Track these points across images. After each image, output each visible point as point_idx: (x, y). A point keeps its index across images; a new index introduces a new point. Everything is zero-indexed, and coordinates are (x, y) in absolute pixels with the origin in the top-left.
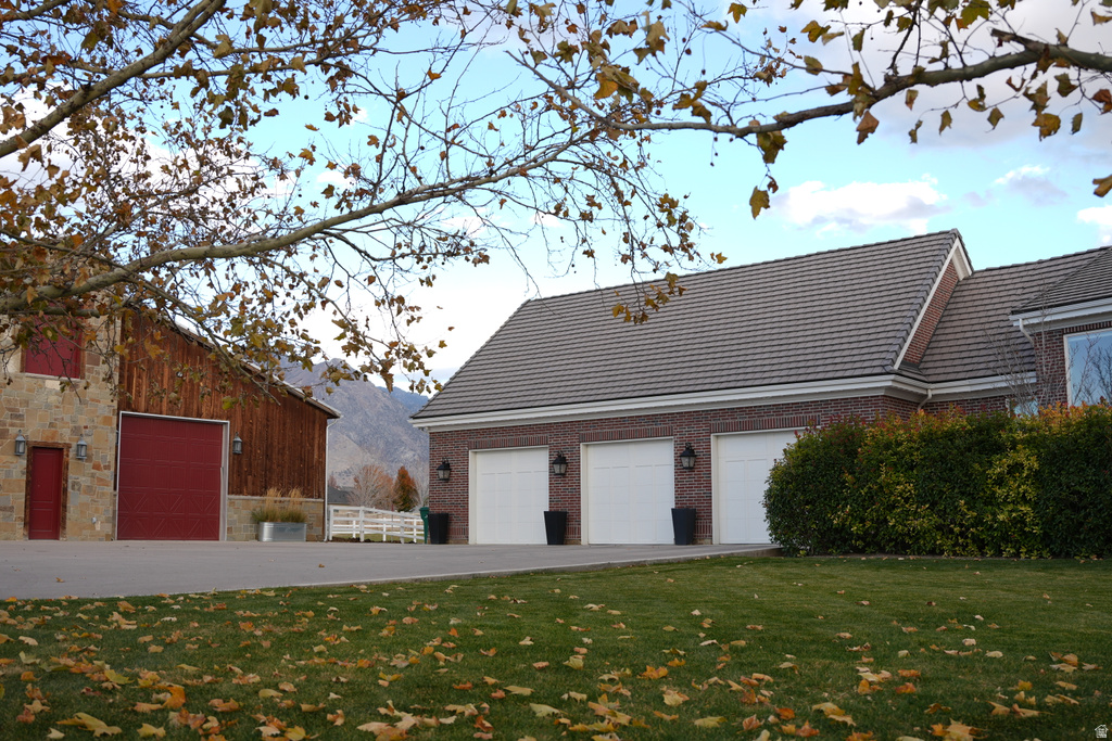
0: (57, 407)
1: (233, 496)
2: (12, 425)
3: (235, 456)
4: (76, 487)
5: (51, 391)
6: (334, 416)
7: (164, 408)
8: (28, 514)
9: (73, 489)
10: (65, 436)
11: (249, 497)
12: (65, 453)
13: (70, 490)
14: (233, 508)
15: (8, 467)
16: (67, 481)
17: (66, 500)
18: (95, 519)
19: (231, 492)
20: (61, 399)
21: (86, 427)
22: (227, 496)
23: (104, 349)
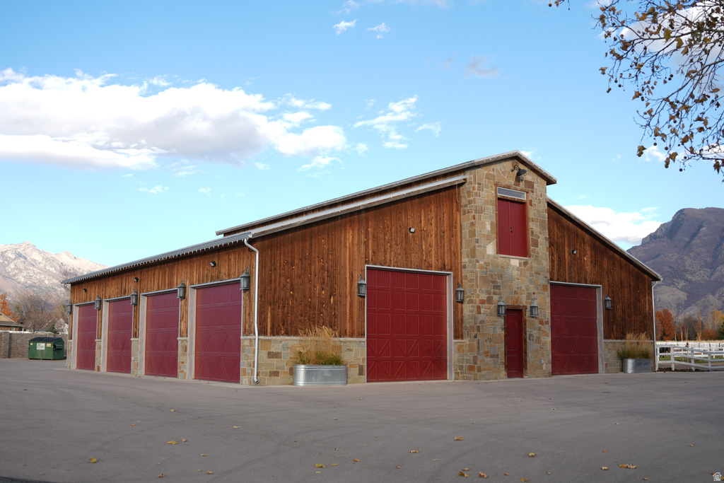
0: (518, 279)
1: (606, 341)
2: (495, 293)
3: (606, 310)
5: (513, 267)
6: (656, 279)
8: (506, 359)
9: (530, 339)
10: (524, 301)
11: (615, 341)
12: (524, 313)
13: (528, 340)
14: (607, 349)
15: (494, 325)
16: (526, 334)
17: (526, 348)
18: (542, 361)
19: (606, 338)
20: (519, 273)
21: (534, 293)
22: (603, 341)
23: (540, 235)
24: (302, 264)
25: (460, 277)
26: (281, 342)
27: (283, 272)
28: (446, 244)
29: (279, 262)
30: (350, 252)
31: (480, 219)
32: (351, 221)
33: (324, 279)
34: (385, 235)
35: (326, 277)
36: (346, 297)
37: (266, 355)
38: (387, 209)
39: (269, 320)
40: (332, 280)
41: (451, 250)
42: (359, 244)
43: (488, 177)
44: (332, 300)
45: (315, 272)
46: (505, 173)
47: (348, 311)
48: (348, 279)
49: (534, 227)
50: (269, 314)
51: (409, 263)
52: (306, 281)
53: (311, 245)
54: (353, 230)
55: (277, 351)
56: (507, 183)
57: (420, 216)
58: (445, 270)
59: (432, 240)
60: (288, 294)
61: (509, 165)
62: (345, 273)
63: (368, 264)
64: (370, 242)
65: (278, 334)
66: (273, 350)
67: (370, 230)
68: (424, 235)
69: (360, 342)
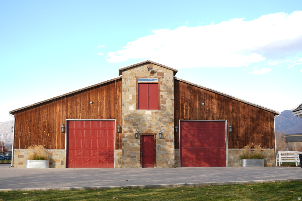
0: (151, 121)
1: (230, 149)
2: (134, 128)
3: (230, 133)
4: (159, 148)
5: (148, 115)
6: (277, 114)
7: (198, 117)
8: (142, 159)
10: (154, 130)
11: (238, 149)
12: (155, 137)
13: (157, 149)
14: (230, 154)
15: (134, 143)
16: (156, 146)
18: (167, 160)
19: (229, 147)
20: (152, 117)
21: (162, 127)
22: (228, 149)
23: (167, 98)
24: (35, 121)
25: (120, 121)
26: (24, 151)
27: (26, 124)
28: (112, 107)
29: (24, 121)
30: (58, 114)
31: (126, 94)
32: (59, 102)
33: (45, 126)
34: (77, 106)
35: (46, 126)
36: (56, 133)
37: (17, 156)
38: (78, 95)
39: (19, 143)
40: (49, 127)
41: (115, 109)
42: (62, 111)
43: (131, 74)
44: (49, 134)
45: (41, 124)
46: (143, 71)
47: (57, 139)
48: (57, 126)
49: (163, 94)
50: (20, 141)
51: (90, 117)
52: (36, 127)
53: (39, 113)
54: (60, 106)
55: (22, 155)
56: (145, 75)
57: (97, 96)
58: (111, 118)
59: (104, 106)
60: (28, 133)
61: (145, 67)
62: (56, 123)
63: (68, 119)
64: (69, 110)
65: (23, 148)
66: (20, 155)
67: (69, 105)
68: (99, 104)
69: (62, 151)
